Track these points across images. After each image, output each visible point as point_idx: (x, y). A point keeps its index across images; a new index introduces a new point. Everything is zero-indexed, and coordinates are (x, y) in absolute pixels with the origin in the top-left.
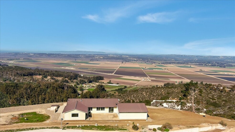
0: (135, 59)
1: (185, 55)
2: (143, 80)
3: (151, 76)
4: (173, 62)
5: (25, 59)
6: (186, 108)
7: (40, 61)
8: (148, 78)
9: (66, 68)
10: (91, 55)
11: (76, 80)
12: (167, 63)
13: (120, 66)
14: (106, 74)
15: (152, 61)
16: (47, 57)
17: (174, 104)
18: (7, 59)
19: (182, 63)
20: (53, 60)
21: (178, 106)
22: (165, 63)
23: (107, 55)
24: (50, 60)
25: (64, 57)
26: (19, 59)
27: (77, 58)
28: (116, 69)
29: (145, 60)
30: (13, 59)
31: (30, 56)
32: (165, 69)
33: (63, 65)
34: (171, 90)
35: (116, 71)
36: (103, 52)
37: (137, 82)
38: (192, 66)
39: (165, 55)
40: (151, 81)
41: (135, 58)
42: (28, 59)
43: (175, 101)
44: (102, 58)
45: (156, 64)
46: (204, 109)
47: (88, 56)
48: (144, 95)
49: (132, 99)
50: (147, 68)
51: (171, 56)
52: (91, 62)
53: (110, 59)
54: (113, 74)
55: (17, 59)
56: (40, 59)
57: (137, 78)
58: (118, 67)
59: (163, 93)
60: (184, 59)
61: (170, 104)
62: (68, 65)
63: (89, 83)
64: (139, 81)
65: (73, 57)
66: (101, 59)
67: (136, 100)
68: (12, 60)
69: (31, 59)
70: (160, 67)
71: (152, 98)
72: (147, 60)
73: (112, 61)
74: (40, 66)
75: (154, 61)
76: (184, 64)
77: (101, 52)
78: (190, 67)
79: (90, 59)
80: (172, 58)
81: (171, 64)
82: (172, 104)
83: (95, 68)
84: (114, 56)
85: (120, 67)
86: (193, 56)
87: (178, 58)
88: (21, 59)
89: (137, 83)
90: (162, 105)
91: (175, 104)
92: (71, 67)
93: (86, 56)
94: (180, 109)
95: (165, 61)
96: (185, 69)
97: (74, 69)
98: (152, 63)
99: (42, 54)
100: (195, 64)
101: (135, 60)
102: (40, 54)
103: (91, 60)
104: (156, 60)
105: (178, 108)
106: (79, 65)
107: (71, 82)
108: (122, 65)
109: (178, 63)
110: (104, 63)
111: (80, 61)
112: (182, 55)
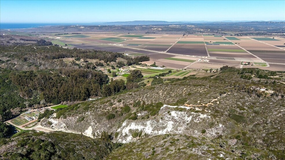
0: (202, 30)
1: (271, 22)
2: (199, 60)
3: (211, 55)
4: (252, 32)
5: (74, 33)
6: (198, 120)
7: (89, 35)
8: (206, 57)
9: (114, 44)
10: (148, 27)
11: (114, 63)
12: (241, 35)
13: (180, 40)
14: (157, 52)
15: (223, 32)
16: (98, 30)
17: (184, 113)
18: (56, 34)
19: (263, 33)
20: (103, 34)
21: (188, 116)
22: (239, 34)
23: (168, 25)
24: (100, 34)
25: (117, 30)
26: (68, 34)
27: (131, 30)
28: (171, 45)
29: (214, 31)
30: (61, 34)
31: (80, 29)
32: (236, 43)
33: (112, 41)
34: (195, 89)
35: (171, 48)
36: (165, 22)
37: (190, 63)
38: (275, 38)
39: (244, 22)
40: (209, 61)
41: (202, 28)
42: (77, 33)
43: (188, 108)
44: (160, 29)
45: (227, 36)
46: (220, 125)
47: (145, 27)
48: (160, 94)
49: (143, 100)
50: (212, 43)
51: (252, 23)
52: (145, 35)
53: (170, 31)
54: (165, 52)
55: (65, 34)
56: (90, 33)
57: (193, 58)
58: (176, 42)
59: (184, 92)
60: (269, 27)
61: (179, 113)
62: (118, 40)
63: (129, 66)
64: (192, 61)
65: (128, 30)
66: (159, 31)
67: (148, 101)
68: (59, 35)
69: (80, 34)
70: (230, 41)
71: (168, 100)
72: (216, 31)
73: (172, 34)
74: (86, 42)
75: (226, 31)
76: (266, 35)
77: (162, 21)
78: (273, 39)
79: (147, 31)
80: (252, 27)
81: (247, 35)
82: (183, 113)
83: (147, 43)
84: (176, 27)
85: (179, 42)
86: (282, 22)
87: (260, 26)
88: (70, 34)
89: (189, 65)
90: (170, 113)
91: (186, 113)
92: (120, 43)
93: (142, 27)
94: (190, 120)
95: (241, 31)
96: (263, 42)
97: (122, 46)
98: (222, 35)
99: (93, 26)
100: (281, 35)
101: (201, 32)
102: (91, 26)
103: (146, 33)
104: (229, 31)
105: (188, 120)
106: (129, 40)
107: (107, 65)
108: (183, 38)
109: (257, 34)
110: (161, 37)
111: (133, 35)
112: (267, 22)
